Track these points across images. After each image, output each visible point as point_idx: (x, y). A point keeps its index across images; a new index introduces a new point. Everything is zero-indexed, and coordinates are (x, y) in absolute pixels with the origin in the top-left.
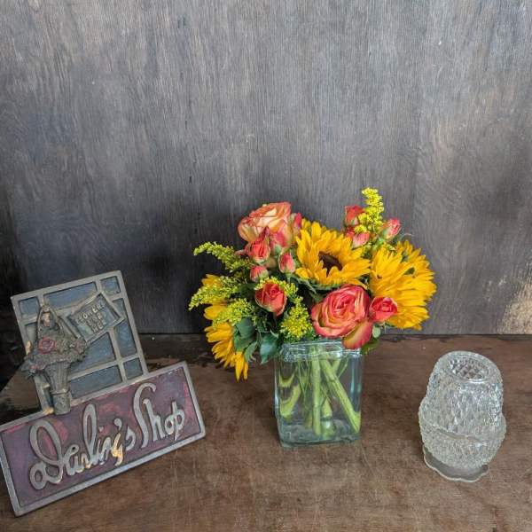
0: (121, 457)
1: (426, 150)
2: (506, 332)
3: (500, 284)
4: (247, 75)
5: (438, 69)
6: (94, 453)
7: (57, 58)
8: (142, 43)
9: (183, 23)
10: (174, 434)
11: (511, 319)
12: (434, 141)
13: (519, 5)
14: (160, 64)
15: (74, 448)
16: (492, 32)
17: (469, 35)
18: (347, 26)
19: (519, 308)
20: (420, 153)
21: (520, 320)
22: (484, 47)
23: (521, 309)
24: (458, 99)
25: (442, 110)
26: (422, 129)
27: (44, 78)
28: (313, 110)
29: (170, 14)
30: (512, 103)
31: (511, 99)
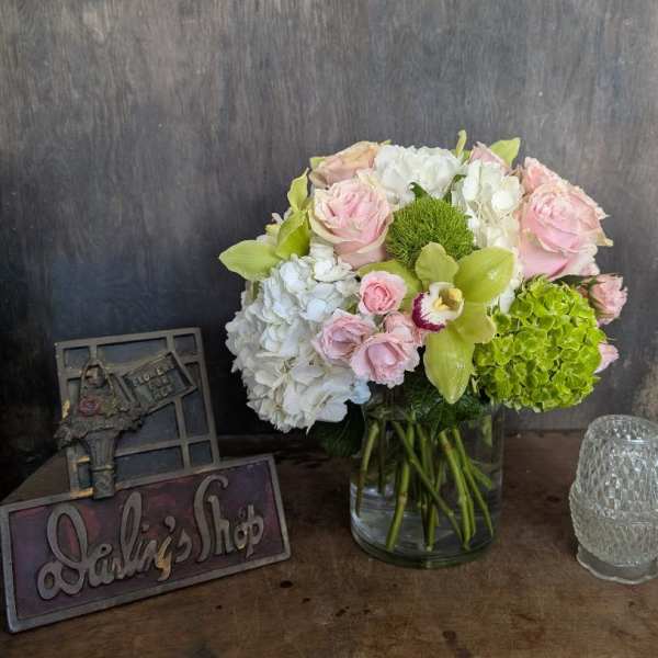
0: (167, 570)
4: (335, 121)
5: (539, 122)
6: (131, 559)
8: (219, 84)
9: (265, 64)
10: (247, 547)
13: (617, 59)
14: (238, 107)
15: (104, 549)
16: (593, 85)
17: (570, 87)
18: (442, 74)
22: (586, 99)
24: (564, 154)
27: (102, 118)
29: (251, 54)
30: (620, 158)
31: (618, 154)
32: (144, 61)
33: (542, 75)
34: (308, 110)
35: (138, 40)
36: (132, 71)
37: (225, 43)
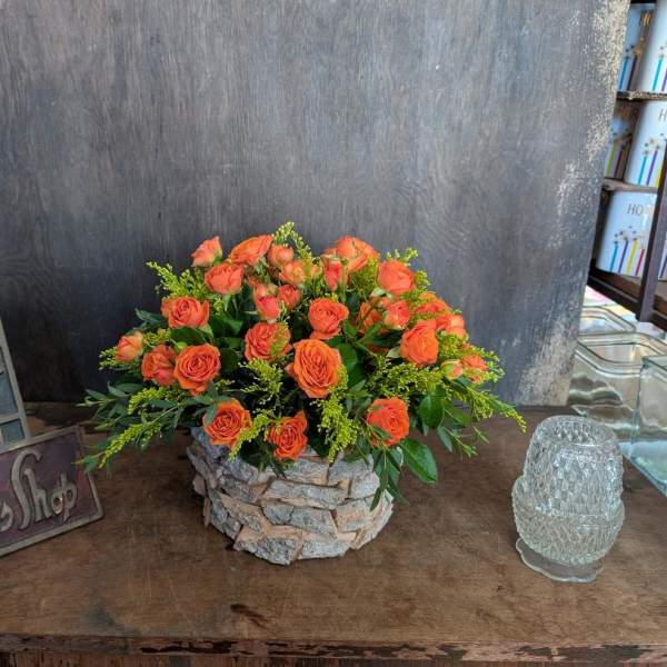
1: (425, 186)
2: (524, 403)
3: (514, 344)
4: (226, 97)
5: (436, 96)
7: (13, 75)
8: (110, 61)
9: (156, 40)
10: (63, 512)
11: (529, 386)
12: (434, 176)
13: (521, 28)
14: (129, 84)
16: (493, 57)
17: (468, 59)
18: (335, 48)
19: (537, 373)
20: (419, 190)
21: (539, 388)
22: (486, 73)
23: (540, 374)
24: (460, 130)
25: (442, 140)
26: (420, 161)
28: (299, 138)
29: (142, 30)
30: (518, 134)
31: (517, 130)
32: (36, 37)
33: (440, 48)
34: (198, 86)
35: (30, 17)
36: (25, 48)
37: (116, 18)
